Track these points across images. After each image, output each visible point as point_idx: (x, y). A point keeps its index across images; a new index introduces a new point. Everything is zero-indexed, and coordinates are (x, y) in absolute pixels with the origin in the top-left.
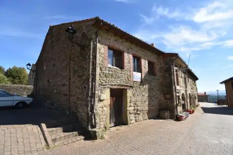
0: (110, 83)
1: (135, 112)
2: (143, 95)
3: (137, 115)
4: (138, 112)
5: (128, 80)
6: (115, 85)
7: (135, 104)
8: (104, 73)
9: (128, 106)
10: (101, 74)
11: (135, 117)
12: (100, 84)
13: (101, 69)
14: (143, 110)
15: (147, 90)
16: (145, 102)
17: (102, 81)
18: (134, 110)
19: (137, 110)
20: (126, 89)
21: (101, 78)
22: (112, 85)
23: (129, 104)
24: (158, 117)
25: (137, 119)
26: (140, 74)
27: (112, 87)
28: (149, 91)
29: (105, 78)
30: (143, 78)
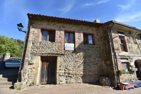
0: (40, 52)
1: (66, 74)
2: (76, 61)
3: (69, 78)
4: (70, 75)
5: (59, 50)
6: (45, 54)
7: (66, 68)
8: (35, 46)
9: (58, 69)
10: (33, 46)
11: (66, 79)
12: (31, 53)
13: (33, 44)
14: (76, 74)
15: (82, 57)
16: (79, 67)
17: (33, 51)
18: (65, 73)
19: (69, 73)
20: (57, 57)
21: (32, 50)
22: (42, 54)
23: (58, 68)
24: (98, 83)
25: (68, 81)
26: (74, 44)
27: (42, 55)
28: (84, 58)
29: (36, 49)
30: (76, 47)
